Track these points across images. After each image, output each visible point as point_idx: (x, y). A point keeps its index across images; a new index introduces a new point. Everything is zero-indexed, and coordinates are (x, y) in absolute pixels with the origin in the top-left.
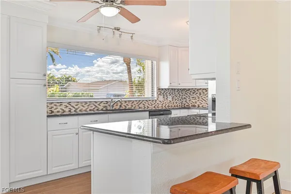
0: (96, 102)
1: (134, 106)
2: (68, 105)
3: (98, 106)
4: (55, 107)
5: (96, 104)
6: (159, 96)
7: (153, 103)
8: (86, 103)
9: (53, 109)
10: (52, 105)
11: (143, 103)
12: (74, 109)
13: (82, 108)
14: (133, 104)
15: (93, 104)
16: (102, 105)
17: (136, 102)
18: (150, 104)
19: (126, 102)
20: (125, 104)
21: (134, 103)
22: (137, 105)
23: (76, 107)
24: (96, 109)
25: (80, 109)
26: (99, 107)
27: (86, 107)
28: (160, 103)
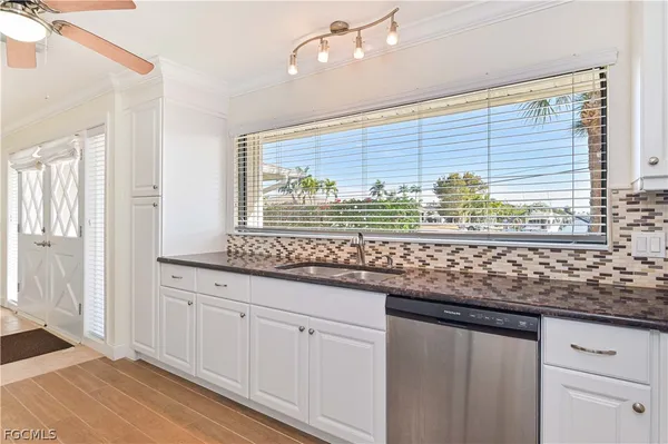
0: (332, 242)
1: (463, 264)
2: (275, 243)
3: (336, 251)
4: (257, 245)
5: (333, 247)
6: (636, 233)
7: (582, 264)
8: (310, 241)
9: (253, 248)
10: (253, 241)
11: (513, 256)
12: (285, 253)
13: (300, 250)
14: (456, 258)
15: (324, 245)
16: (347, 248)
17: (476, 252)
18: (559, 266)
19: (425, 247)
20: (423, 255)
21: (461, 254)
22: (480, 261)
23: (290, 248)
24: (332, 257)
25: (296, 253)
26: (340, 254)
27: (310, 251)
28: (638, 267)
